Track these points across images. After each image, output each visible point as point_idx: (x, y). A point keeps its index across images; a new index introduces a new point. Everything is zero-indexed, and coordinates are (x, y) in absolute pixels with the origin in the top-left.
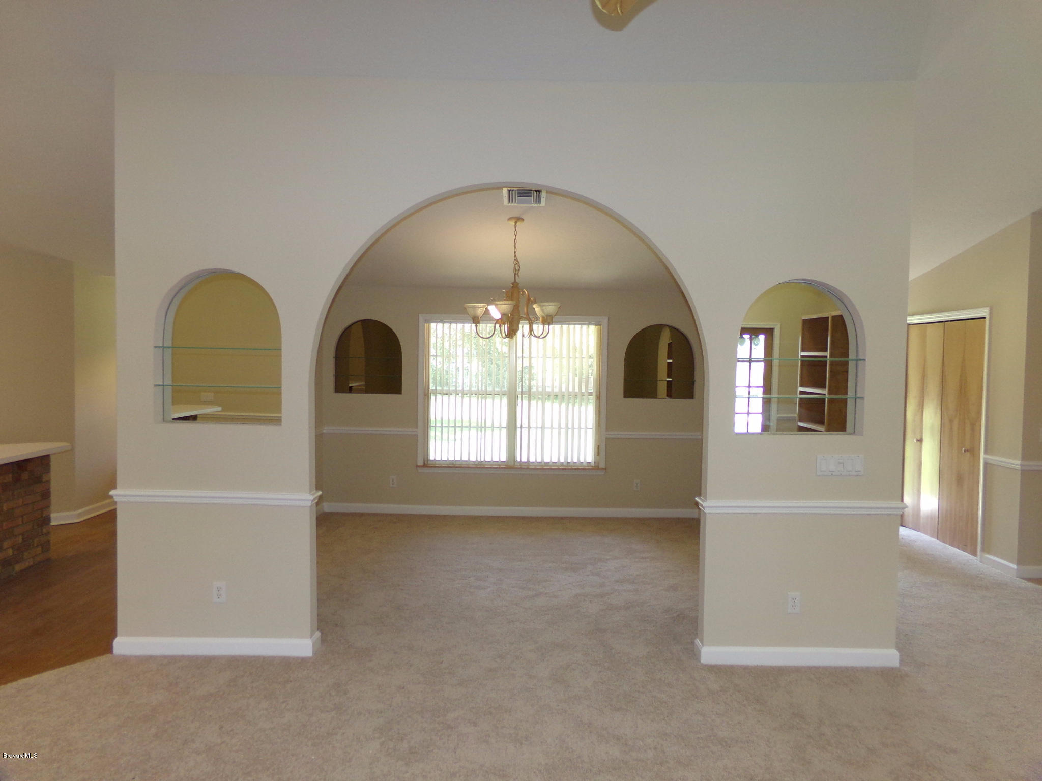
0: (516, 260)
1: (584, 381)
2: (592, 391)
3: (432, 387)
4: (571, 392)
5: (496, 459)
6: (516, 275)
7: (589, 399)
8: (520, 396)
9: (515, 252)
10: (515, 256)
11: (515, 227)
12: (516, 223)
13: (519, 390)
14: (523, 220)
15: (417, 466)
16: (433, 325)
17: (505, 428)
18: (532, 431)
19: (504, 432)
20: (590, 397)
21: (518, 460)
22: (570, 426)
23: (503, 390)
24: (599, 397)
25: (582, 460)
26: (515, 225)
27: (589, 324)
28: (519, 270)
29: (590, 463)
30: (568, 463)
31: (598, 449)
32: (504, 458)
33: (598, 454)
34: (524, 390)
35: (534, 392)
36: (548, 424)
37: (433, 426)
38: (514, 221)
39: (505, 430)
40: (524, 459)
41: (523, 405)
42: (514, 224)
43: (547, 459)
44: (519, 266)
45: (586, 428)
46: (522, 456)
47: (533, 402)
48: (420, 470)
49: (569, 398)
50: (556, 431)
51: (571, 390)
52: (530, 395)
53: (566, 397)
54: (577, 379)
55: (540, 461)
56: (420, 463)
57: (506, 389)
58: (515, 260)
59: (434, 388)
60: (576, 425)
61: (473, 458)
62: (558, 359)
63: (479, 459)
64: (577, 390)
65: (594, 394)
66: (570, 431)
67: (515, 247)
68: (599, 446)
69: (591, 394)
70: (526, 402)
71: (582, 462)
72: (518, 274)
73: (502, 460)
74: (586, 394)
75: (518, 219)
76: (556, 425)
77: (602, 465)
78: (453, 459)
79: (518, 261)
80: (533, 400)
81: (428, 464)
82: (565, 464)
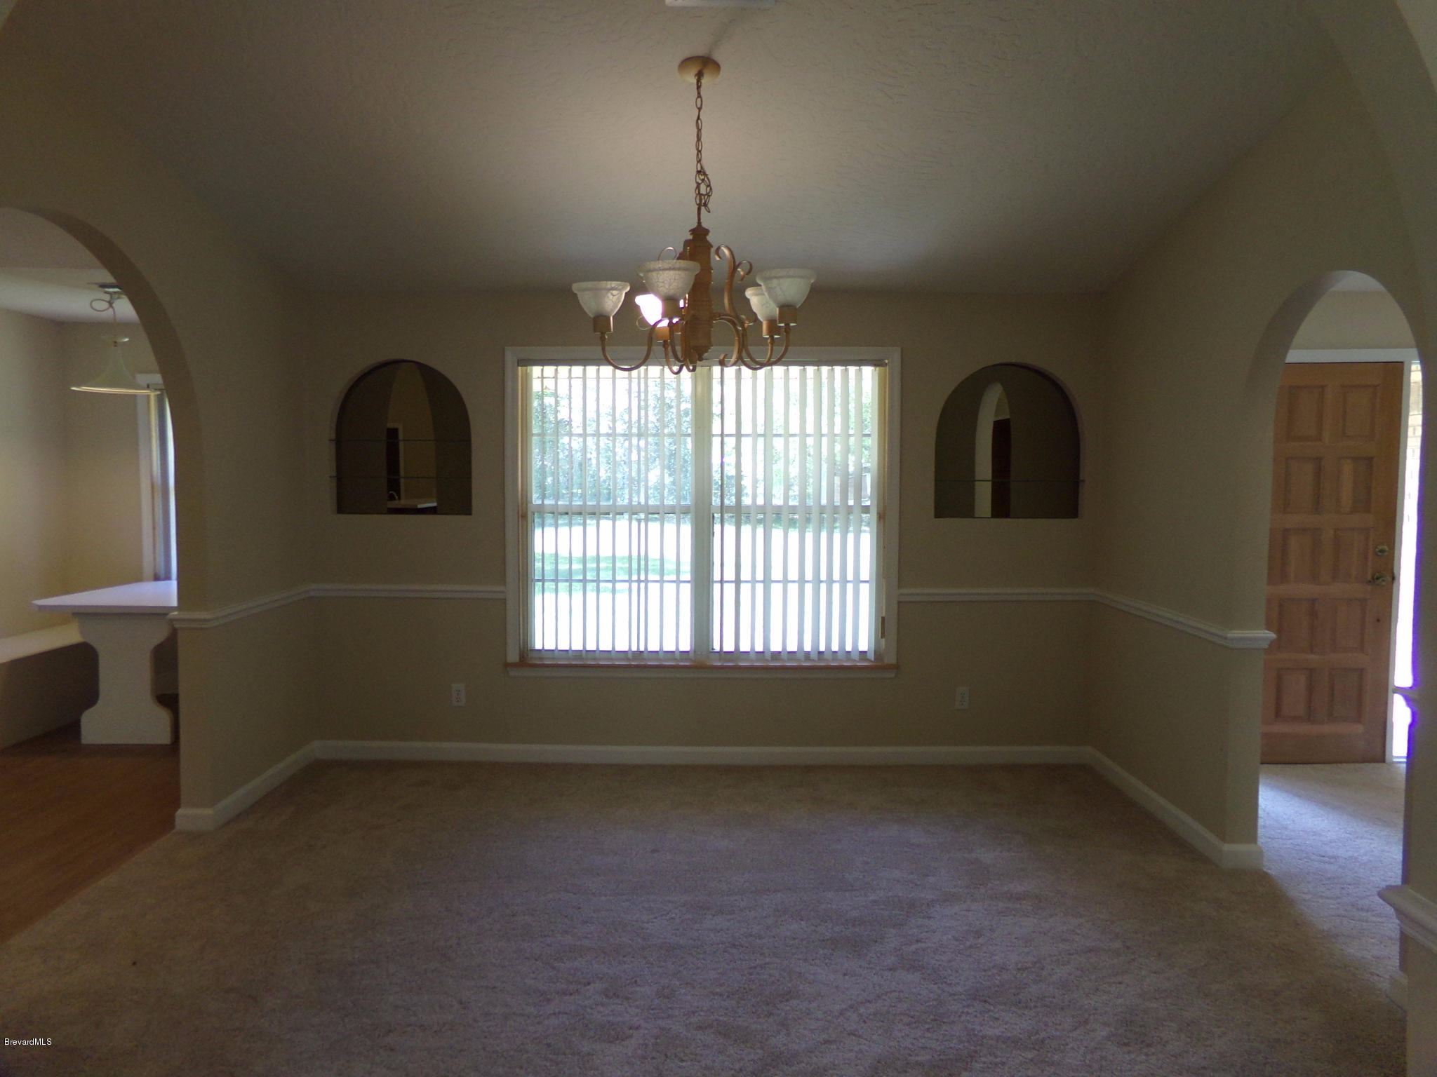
0: (701, 172)
1: (851, 482)
2: (868, 503)
3: (536, 499)
4: (824, 506)
5: (669, 646)
6: (703, 208)
7: (861, 520)
8: (717, 516)
9: (699, 151)
10: (699, 161)
11: (699, 87)
12: (699, 75)
13: (716, 501)
14: (716, 66)
15: (507, 665)
16: (536, 370)
17: (688, 582)
18: (745, 589)
19: (686, 590)
20: (864, 515)
21: (717, 648)
22: (823, 577)
23: (683, 503)
24: (881, 517)
25: (849, 648)
26: (698, 81)
27: (860, 362)
28: (708, 195)
29: (865, 652)
30: (820, 653)
31: (882, 626)
32: (685, 645)
33: (883, 636)
34: (727, 502)
35: (748, 507)
36: (777, 574)
37: (539, 580)
38: (695, 71)
39: (689, 585)
40: (729, 647)
41: (725, 536)
42: (694, 81)
43: (776, 646)
44: (709, 186)
45: (858, 581)
46: (724, 640)
47: (746, 529)
48: (513, 673)
49: (821, 521)
50: (793, 589)
51: (824, 501)
52: (739, 514)
53: (814, 516)
54: (837, 480)
55: (761, 650)
56: (513, 656)
57: (688, 502)
58: (699, 172)
59: (539, 502)
60: (836, 575)
61: (622, 646)
62: (797, 439)
63: (634, 648)
64: (837, 500)
65: (874, 511)
66: (823, 587)
67: (699, 139)
68: (883, 619)
69: (866, 509)
70: (730, 529)
71: (849, 652)
72: (705, 205)
73: (682, 649)
74: (857, 510)
75: (704, 64)
76: (793, 574)
77: (891, 659)
78: (581, 648)
79: (705, 174)
80: (746, 523)
81: (529, 659)
82: (814, 656)
